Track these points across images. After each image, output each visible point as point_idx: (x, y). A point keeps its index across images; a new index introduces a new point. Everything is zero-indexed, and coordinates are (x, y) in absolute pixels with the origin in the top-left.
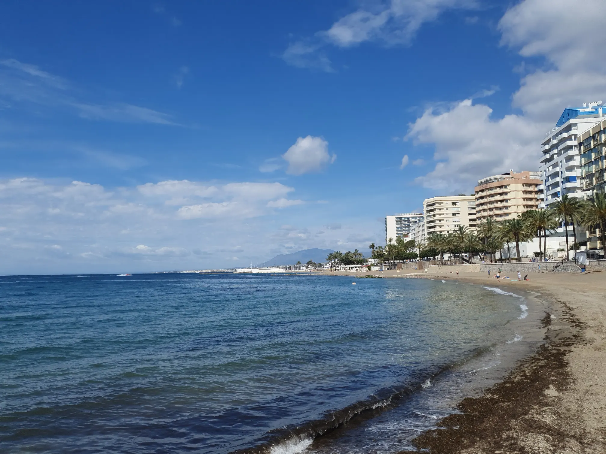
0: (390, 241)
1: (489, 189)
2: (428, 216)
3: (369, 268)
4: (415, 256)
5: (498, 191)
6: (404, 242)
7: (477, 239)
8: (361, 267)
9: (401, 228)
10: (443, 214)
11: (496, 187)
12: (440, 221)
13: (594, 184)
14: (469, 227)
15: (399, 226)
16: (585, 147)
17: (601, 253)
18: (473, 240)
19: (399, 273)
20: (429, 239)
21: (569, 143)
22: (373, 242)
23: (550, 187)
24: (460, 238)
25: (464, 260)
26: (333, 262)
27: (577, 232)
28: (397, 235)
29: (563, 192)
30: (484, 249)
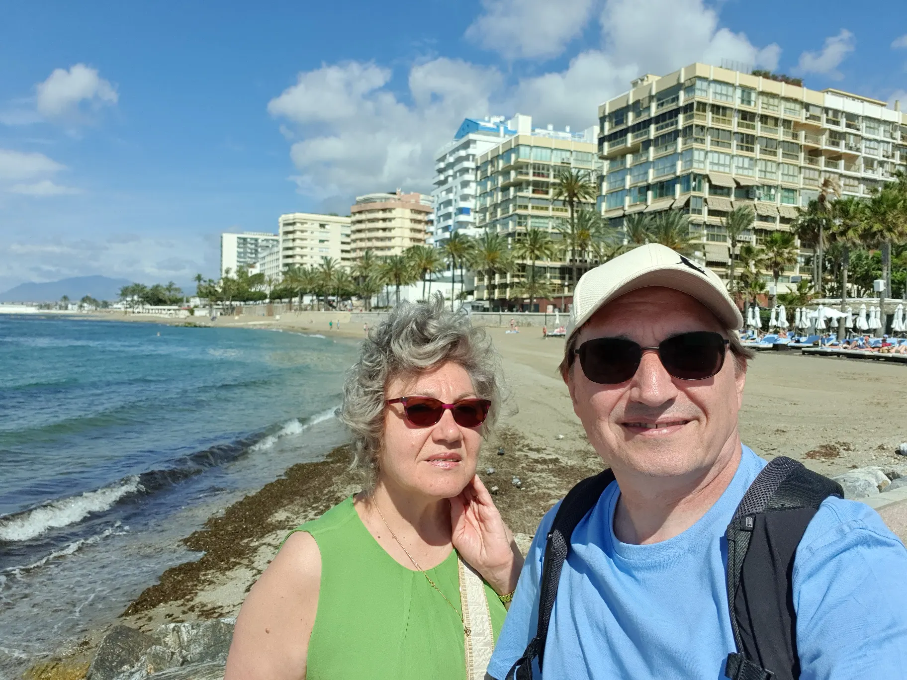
0: (227, 272)
1: (370, 211)
2: (284, 241)
3: (192, 312)
4: (262, 297)
5: (381, 215)
6: (247, 275)
7: (350, 279)
8: (179, 310)
9: (245, 253)
10: (306, 239)
11: (378, 210)
12: (302, 248)
13: (488, 220)
14: (339, 260)
15: (242, 250)
16: (482, 172)
17: (487, 304)
18: (344, 279)
19: (238, 321)
20: (284, 273)
21: (466, 164)
22: (199, 273)
23: (442, 219)
24: (327, 275)
25: (331, 305)
26: (129, 299)
27: (464, 278)
28: (239, 264)
29: (454, 226)
30: (357, 292)
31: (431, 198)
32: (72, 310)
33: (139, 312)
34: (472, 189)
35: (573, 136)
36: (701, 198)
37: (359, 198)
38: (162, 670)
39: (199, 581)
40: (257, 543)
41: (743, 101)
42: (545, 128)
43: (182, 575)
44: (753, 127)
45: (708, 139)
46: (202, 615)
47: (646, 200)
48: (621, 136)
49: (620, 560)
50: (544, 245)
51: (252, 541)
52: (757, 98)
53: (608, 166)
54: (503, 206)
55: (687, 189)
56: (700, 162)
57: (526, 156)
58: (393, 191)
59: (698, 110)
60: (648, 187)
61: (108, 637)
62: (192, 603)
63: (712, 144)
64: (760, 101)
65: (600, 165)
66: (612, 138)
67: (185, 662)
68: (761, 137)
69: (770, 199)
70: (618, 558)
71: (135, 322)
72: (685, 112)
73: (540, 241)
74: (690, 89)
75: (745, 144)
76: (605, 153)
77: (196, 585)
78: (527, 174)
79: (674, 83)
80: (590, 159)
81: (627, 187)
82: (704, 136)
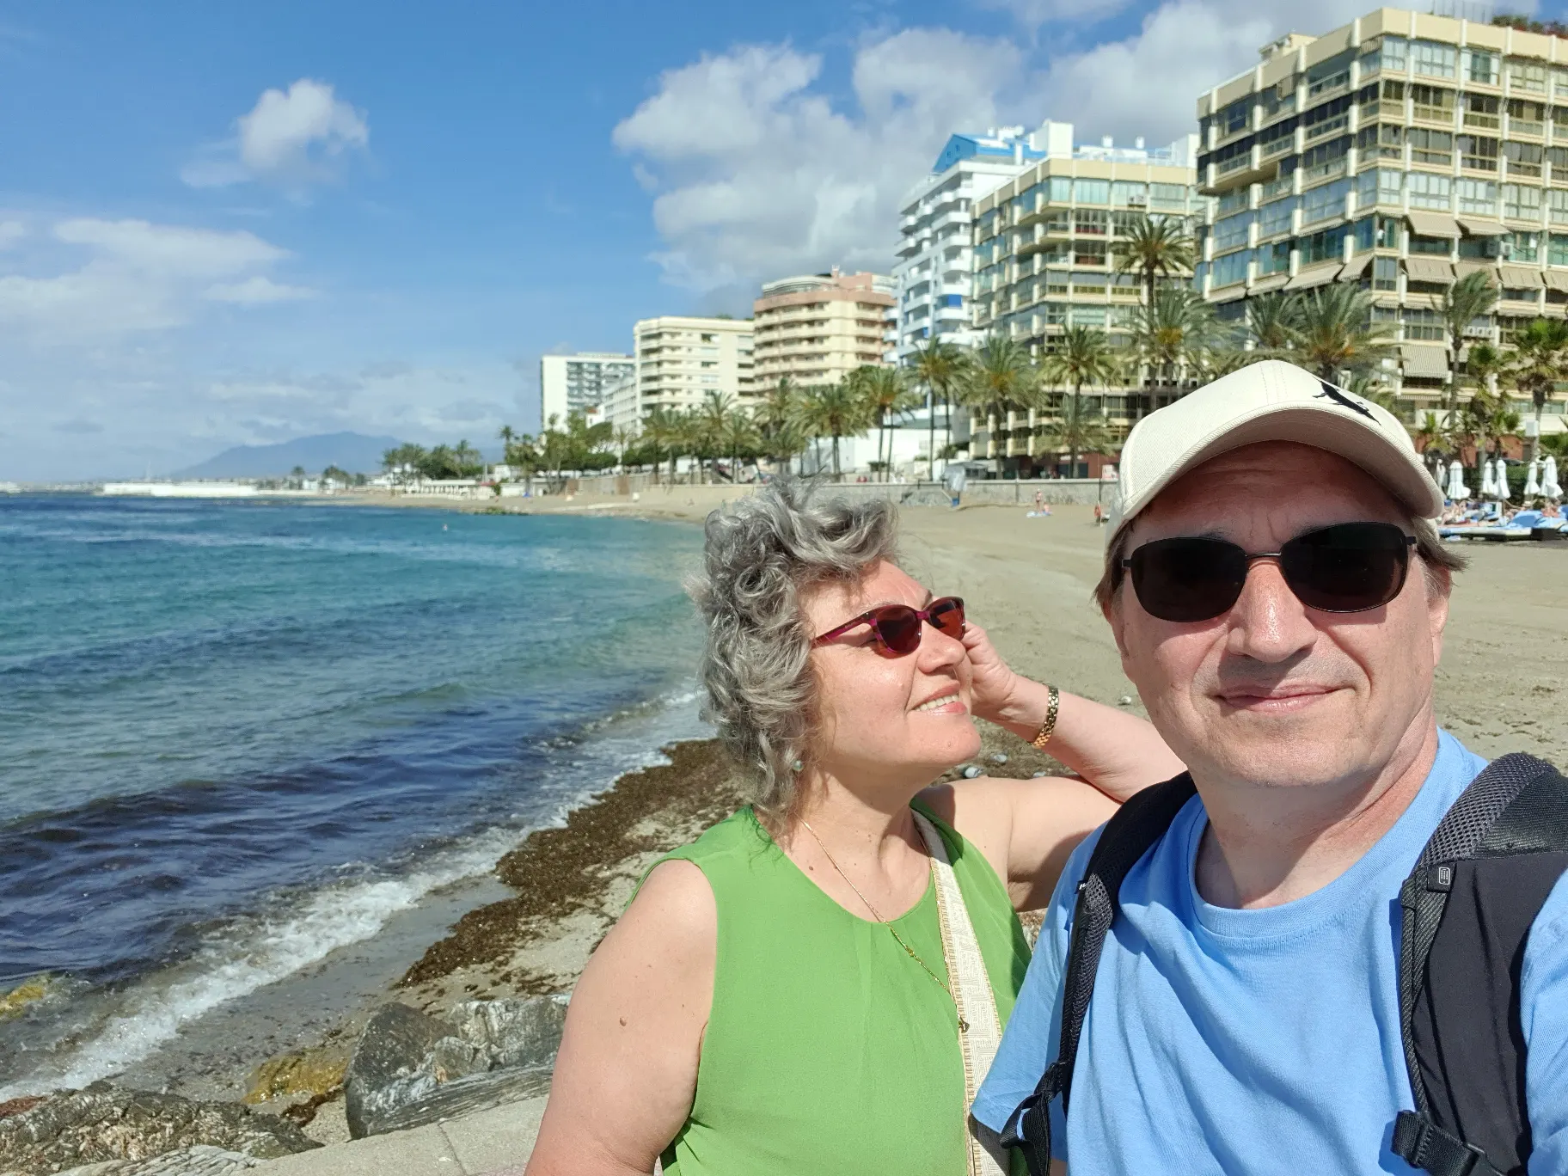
0: (552, 421)
1: (787, 308)
2: (644, 365)
3: (497, 489)
4: (611, 461)
5: (805, 314)
6: (584, 425)
7: (754, 427)
8: (476, 486)
9: (580, 388)
10: (679, 362)
11: (800, 306)
12: (673, 377)
13: (993, 316)
14: (735, 396)
15: (574, 384)
16: (983, 229)
17: (992, 466)
18: (743, 428)
19: (570, 503)
20: (645, 421)
21: (954, 217)
22: (508, 423)
23: (911, 317)
24: (717, 422)
25: (723, 474)
26: (397, 470)
27: (952, 421)
28: (571, 408)
29: (934, 329)
30: (767, 451)
31: (892, 281)
32: (310, 489)
33: (413, 492)
34: (966, 261)
35: (1151, 156)
36: (1393, 259)
37: (767, 287)
38: (460, 1076)
39: (517, 932)
40: (608, 873)
41: (1474, 76)
42: (1099, 143)
43: (491, 923)
44: (1495, 124)
45: (1408, 149)
46: (523, 988)
47: (1288, 267)
48: (1240, 152)
49: (1205, 934)
50: (1096, 357)
51: (600, 869)
52: (1502, 68)
53: (1217, 207)
54: (1021, 289)
55: (1367, 243)
56: (1391, 192)
57: (1063, 196)
58: (827, 272)
59: (1387, 95)
60: (1292, 244)
61: (376, 1020)
62: (507, 969)
63: (1414, 159)
64: (1508, 73)
65: (1200, 206)
66: (1224, 155)
67: (495, 1064)
68: (1509, 141)
69: (1528, 258)
70: (1201, 930)
71: (408, 508)
72: (1363, 101)
73: (1089, 349)
74: (1371, 57)
75: (1477, 156)
76: (1211, 184)
77: (512, 940)
78: (1065, 229)
79: (1342, 47)
80: (1182, 197)
81: (1253, 245)
82: (1399, 143)
